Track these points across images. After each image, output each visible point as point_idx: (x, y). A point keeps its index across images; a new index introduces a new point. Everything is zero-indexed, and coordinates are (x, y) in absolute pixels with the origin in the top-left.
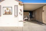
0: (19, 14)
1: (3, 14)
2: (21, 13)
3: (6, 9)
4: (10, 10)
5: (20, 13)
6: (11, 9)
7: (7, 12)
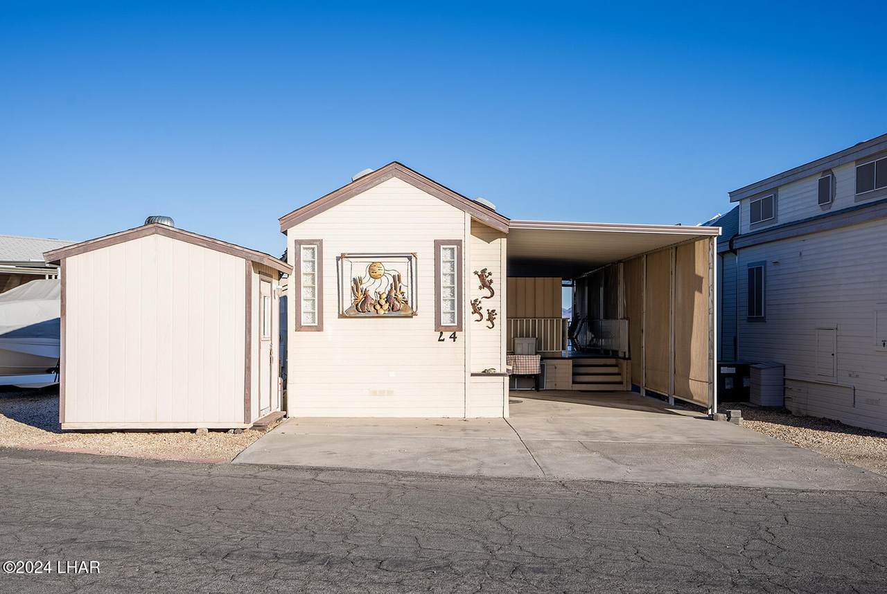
0: (468, 309)
1: (342, 316)
2: (486, 306)
3: (359, 269)
4: (397, 279)
5: (476, 309)
6: (401, 267)
7: (371, 294)
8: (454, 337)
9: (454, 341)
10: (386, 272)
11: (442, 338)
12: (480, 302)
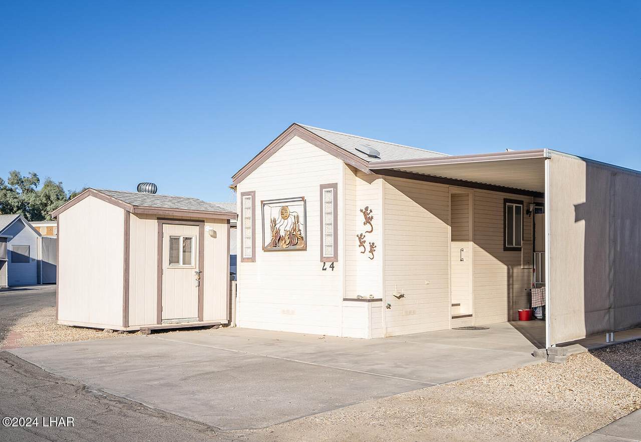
1: (265, 250)
4: (296, 219)
5: (361, 242)
7: (282, 232)
8: (332, 267)
9: (333, 270)
10: (291, 214)
11: (324, 268)
12: (364, 236)
